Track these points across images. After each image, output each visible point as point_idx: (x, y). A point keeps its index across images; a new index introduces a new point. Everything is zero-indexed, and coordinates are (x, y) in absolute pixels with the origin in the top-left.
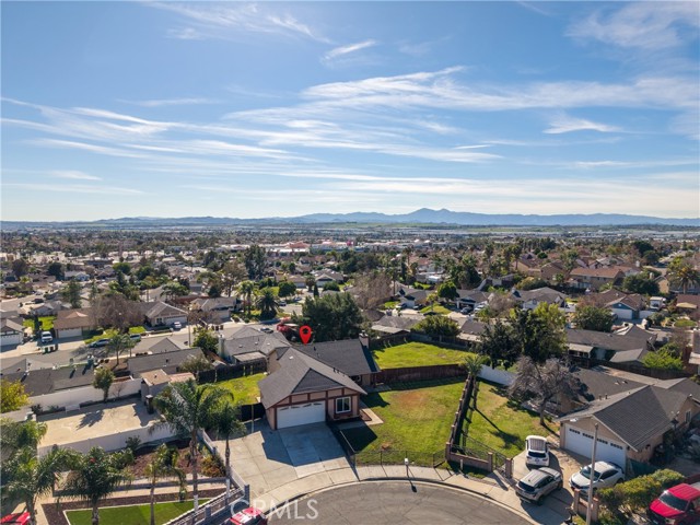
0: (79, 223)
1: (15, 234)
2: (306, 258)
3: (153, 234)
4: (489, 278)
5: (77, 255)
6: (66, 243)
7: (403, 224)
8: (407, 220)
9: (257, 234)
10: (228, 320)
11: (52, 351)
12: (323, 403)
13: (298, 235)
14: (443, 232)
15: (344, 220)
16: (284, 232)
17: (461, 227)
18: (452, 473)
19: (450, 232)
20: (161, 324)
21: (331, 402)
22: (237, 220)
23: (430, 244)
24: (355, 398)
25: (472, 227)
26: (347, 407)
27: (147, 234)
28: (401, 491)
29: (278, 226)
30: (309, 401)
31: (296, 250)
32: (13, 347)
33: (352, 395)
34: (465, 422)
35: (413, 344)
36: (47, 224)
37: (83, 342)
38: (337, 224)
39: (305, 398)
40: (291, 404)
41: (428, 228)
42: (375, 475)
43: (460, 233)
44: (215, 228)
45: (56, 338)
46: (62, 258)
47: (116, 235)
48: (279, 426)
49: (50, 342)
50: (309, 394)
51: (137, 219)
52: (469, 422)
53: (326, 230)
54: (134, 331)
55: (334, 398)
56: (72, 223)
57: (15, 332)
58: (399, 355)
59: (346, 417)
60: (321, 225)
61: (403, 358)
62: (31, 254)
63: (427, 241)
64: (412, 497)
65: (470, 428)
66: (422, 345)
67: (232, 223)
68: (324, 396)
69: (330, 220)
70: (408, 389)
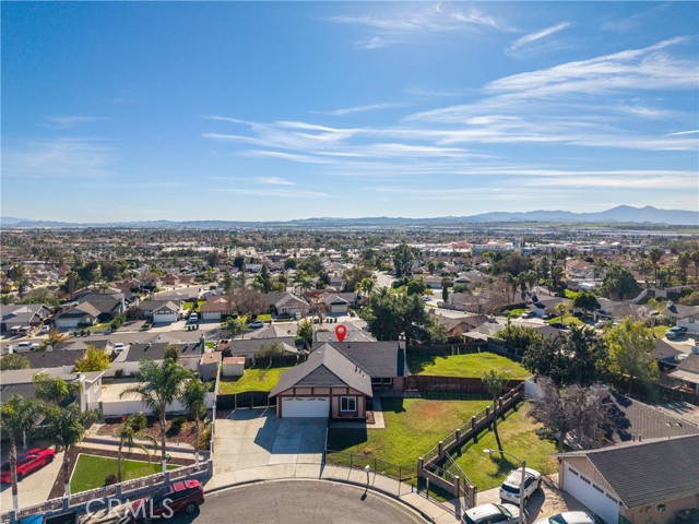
0: (277, 223)
1: (227, 232)
2: (460, 258)
3: (332, 233)
4: (653, 288)
5: (265, 250)
6: (261, 240)
7: (593, 224)
8: (598, 219)
9: (426, 233)
10: (345, 314)
11: (194, 329)
12: (328, 399)
13: (469, 234)
14: (645, 233)
15: (522, 219)
16: (454, 232)
17: (670, 228)
18: (415, 489)
19: (653, 233)
20: (286, 314)
21: (335, 399)
22: (410, 219)
23: (619, 247)
24: (361, 399)
25: (685, 227)
26: (352, 407)
27: (327, 233)
28: (351, 496)
29: (449, 225)
30: (313, 395)
31: (458, 250)
32: (168, 323)
33: (357, 396)
34: (472, 440)
35: (487, 354)
36: (252, 223)
37: (219, 324)
38: (514, 223)
39: (309, 392)
40: (294, 395)
41: (625, 228)
42: (337, 476)
43: (667, 234)
44: (388, 227)
45: (200, 319)
46: (253, 252)
47: (302, 234)
48: (284, 415)
49: (195, 322)
50: (313, 389)
51: (322, 219)
52: (476, 442)
53: (501, 230)
54: (261, 318)
55: (339, 396)
56: (270, 223)
57: (171, 312)
58: (460, 364)
59: (351, 417)
60: (496, 224)
61: (461, 367)
62: (231, 248)
63: (616, 244)
64: (356, 504)
65: (471, 449)
66: (496, 356)
67: (405, 223)
68: (328, 392)
69: (507, 219)
70: (439, 399)
